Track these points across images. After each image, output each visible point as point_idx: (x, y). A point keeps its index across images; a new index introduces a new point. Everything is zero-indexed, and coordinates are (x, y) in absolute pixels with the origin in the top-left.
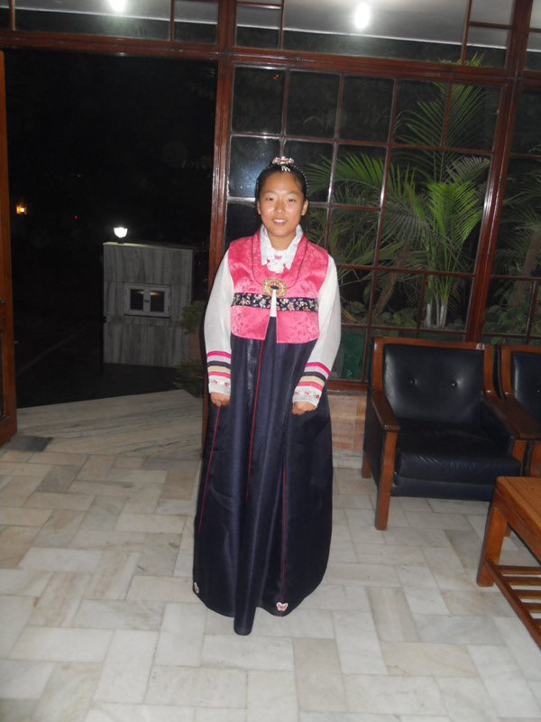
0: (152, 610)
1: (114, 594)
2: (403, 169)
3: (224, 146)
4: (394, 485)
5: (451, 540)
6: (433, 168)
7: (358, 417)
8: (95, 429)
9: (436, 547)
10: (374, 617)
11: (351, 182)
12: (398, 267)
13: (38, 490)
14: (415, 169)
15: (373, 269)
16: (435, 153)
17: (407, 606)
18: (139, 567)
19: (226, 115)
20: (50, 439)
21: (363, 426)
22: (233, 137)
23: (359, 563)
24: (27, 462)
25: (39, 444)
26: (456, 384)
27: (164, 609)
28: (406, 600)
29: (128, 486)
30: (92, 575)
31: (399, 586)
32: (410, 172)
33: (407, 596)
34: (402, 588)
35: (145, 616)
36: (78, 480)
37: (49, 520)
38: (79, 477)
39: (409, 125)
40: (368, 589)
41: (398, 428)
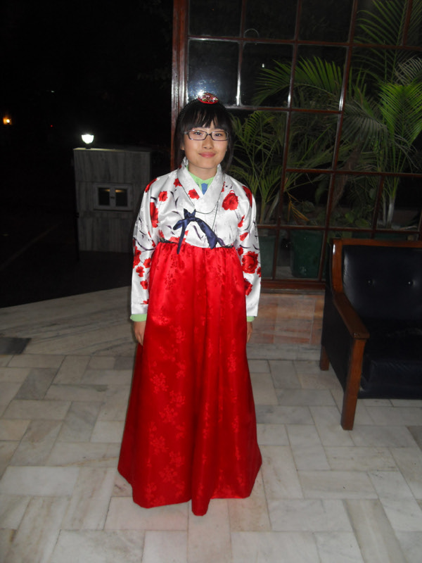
0: (131, 541)
1: (92, 522)
2: (355, 71)
3: (182, 51)
4: (361, 389)
5: (416, 438)
6: (383, 69)
7: (316, 314)
8: (70, 327)
9: (403, 447)
10: (357, 538)
11: (302, 86)
12: (350, 169)
13: (16, 398)
14: (367, 71)
15: (332, 172)
16: (386, 54)
17: (389, 523)
18: (116, 486)
19: (183, 18)
20: (28, 340)
21: (321, 322)
22: (192, 42)
23: (332, 470)
24: (7, 366)
25: (17, 346)
26: (412, 283)
27: (144, 539)
28: (385, 515)
29: (102, 389)
30: (69, 498)
31: (376, 497)
32: (362, 74)
33: (386, 510)
34: (379, 499)
35: (125, 550)
36: (56, 385)
37: (26, 433)
38: (55, 382)
39: (362, 26)
40: (345, 502)
41: (368, 336)
